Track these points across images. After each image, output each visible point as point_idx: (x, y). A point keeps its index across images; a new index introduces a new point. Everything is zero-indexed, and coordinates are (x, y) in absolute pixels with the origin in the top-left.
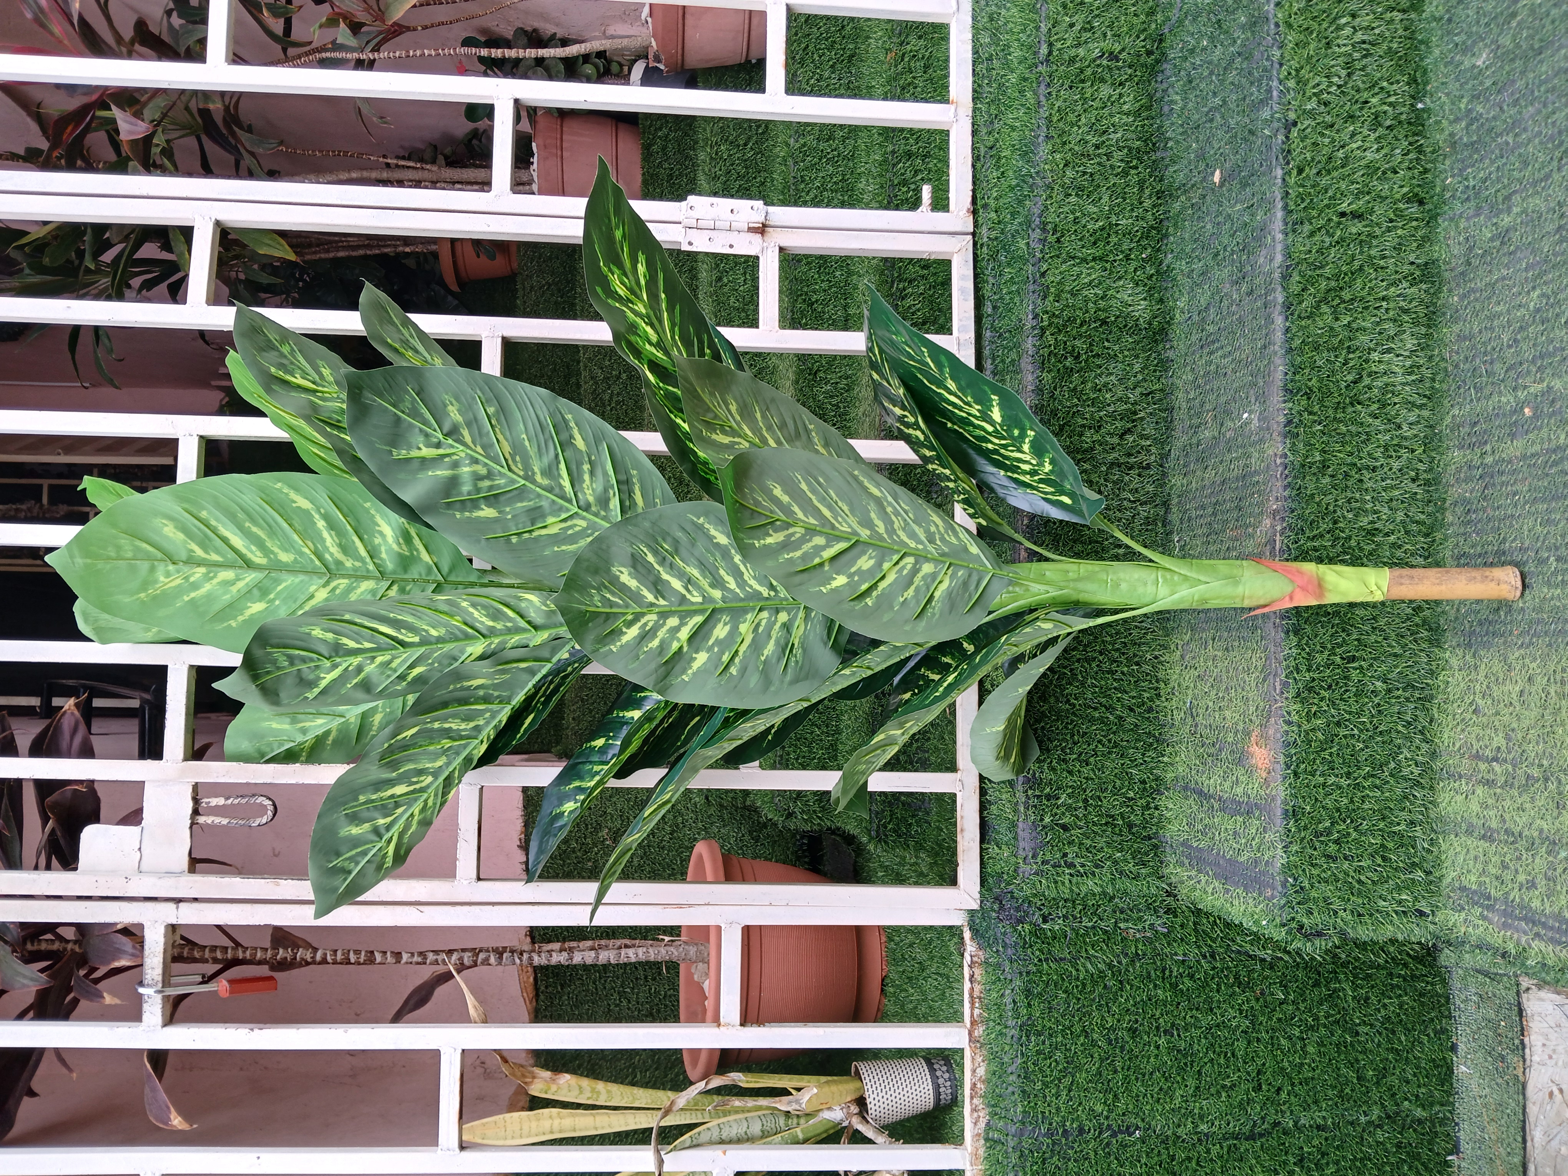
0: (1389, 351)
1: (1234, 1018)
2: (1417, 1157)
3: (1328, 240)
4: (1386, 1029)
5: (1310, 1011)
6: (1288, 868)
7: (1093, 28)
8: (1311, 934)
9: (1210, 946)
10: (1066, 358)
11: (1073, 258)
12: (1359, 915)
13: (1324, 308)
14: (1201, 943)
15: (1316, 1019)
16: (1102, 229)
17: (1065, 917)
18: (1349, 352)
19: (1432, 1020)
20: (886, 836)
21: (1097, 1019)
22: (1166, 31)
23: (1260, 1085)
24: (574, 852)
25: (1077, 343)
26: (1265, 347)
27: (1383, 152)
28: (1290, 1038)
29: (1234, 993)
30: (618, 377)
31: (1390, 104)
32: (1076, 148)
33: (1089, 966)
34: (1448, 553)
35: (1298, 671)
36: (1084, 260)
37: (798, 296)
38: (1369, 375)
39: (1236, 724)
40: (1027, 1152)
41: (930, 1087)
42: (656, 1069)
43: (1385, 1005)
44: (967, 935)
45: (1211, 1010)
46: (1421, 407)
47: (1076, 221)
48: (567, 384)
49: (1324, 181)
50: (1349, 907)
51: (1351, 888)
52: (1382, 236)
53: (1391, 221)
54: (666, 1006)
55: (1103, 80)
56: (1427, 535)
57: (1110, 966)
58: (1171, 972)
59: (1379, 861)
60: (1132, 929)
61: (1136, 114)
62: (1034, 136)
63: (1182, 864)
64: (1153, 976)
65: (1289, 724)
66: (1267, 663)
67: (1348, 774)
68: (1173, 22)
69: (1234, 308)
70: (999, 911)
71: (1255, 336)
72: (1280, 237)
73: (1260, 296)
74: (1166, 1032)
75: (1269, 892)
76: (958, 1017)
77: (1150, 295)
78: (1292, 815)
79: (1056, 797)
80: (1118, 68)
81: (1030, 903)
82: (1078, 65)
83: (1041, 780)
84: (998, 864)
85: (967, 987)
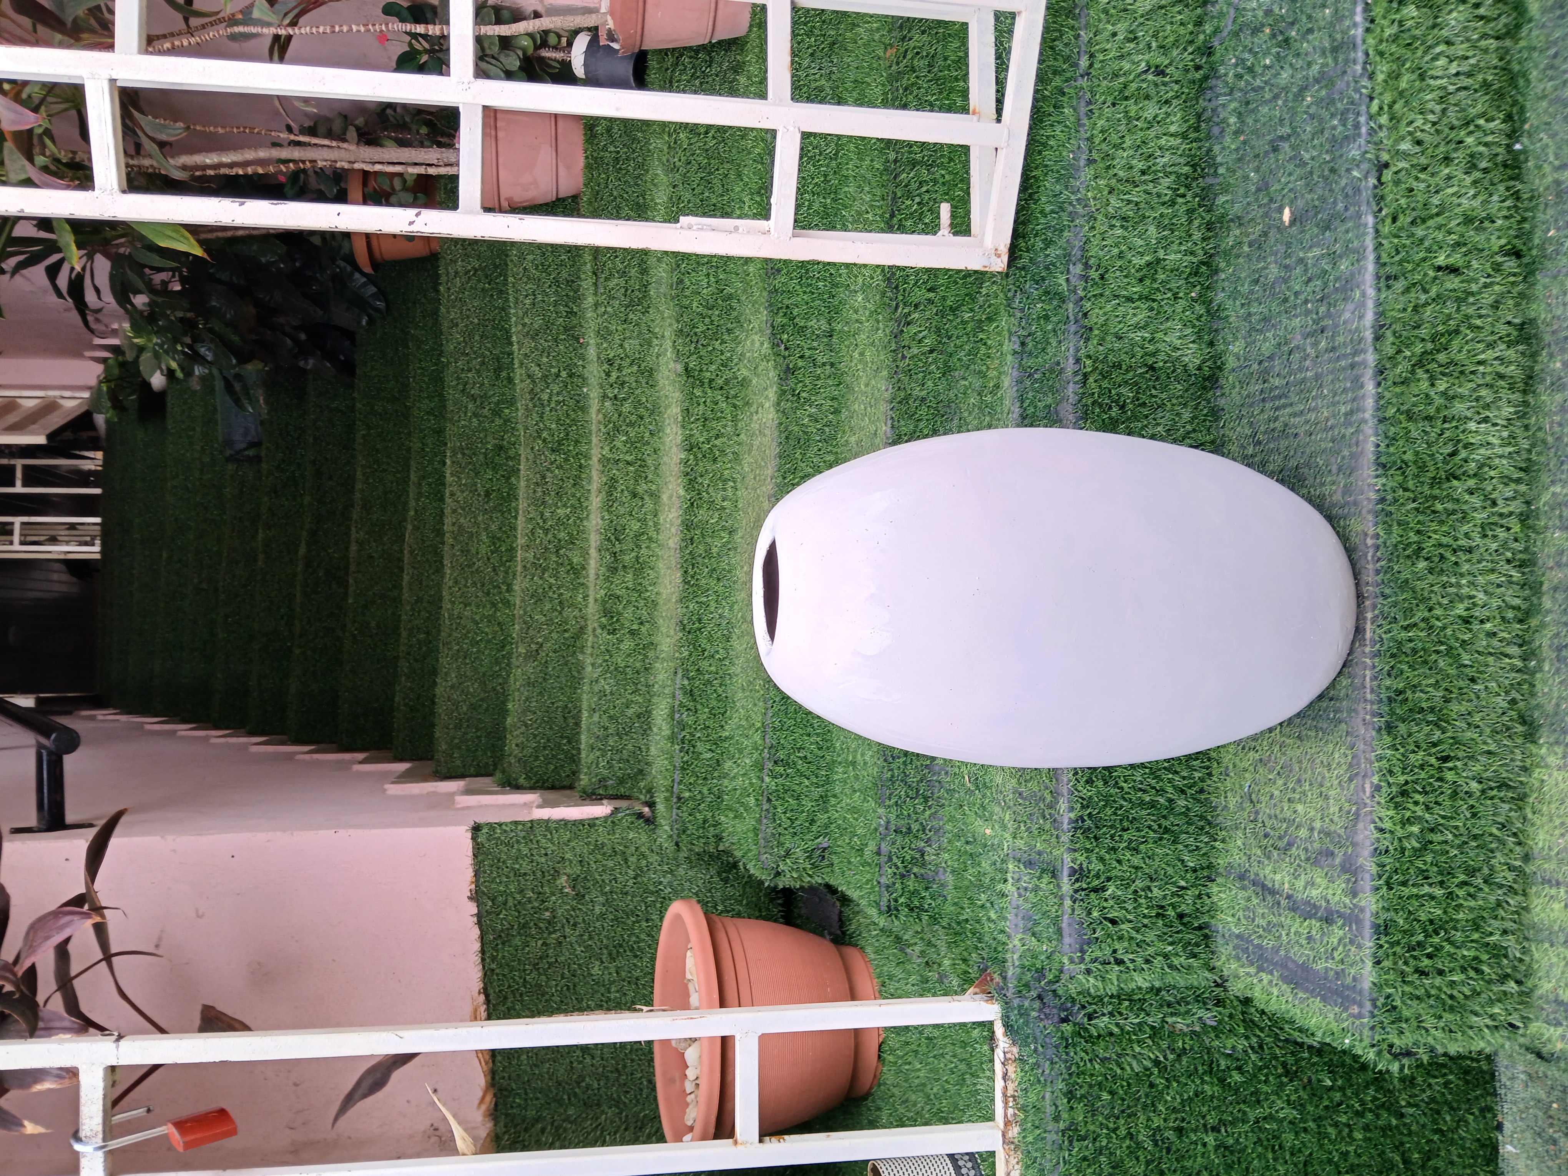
0: (1486, 420)
1: (1282, 1109)
3: (1423, 297)
4: (1431, 1109)
5: (1357, 1095)
6: (1377, 986)
7: (1136, 38)
8: (1400, 1054)
9: (1259, 1036)
10: (1110, 408)
11: (1117, 297)
12: (1451, 1031)
13: (1420, 373)
14: (1249, 1033)
15: (1363, 1103)
16: (1149, 264)
17: (1111, 1014)
18: (1444, 422)
19: (1477, 1098)
20: (898, 910)
21: (1142, 1118)
22: (1216, 44)
24: (530, 902)
25: (1124, 390)
26: (1351, 412)
27: (1480, 199)
28: (1336, 1125)
29: (1281, 1082)
30: (558, 375)
31: (1486, 144)
32: (1121, 174)
33: (1135, 1064)
34: (1546, 642)
35: (1390, 772)
36: (1129, 299)
37: (778, 309)
38: (1465, 447)
39: (1312, 820)
42: (626, 1129)
43: (1430, 1085)
44: (999, 1030)
45: (1258, 1102)
46: (1518, 481)
47: (1121, 256)
48: (498, 377)
49: (1420, 232)
50: (1441, 1024)
51: (1444, 1004)
52: (1480, 293)
53: (1489, 276)
54: (632, 1061)
55: (1147, 97)
56: (1521, 621)
57: (1156, 1063)
58: (1218, 1066)
59: (1472, 974)
60: (1180, 1023)
61: (1184, 136)
62: (1074, 158)
63: (1238, 959)
64: (1201, 1072)
65: (1381, 830)
66: (1355, 762)
67: (1442, 883)
68: (1225, 33)
69: (1308, 363)
70: (1040, 1010)
71: (1337, 398)
72: (1371, 292)
73: (1345, 356)
74: (1214, 1129)
75: (1355, 1010)
76: (989, 1117)
77: (1200, 338)
78: (1383, 929)
79: (1104, 889)
80: (1165, 84)
81: (1073, 1001)
82: (1122, 80)
83: (1089, 871)
84: (1036, 958)
85: (999, 1084)
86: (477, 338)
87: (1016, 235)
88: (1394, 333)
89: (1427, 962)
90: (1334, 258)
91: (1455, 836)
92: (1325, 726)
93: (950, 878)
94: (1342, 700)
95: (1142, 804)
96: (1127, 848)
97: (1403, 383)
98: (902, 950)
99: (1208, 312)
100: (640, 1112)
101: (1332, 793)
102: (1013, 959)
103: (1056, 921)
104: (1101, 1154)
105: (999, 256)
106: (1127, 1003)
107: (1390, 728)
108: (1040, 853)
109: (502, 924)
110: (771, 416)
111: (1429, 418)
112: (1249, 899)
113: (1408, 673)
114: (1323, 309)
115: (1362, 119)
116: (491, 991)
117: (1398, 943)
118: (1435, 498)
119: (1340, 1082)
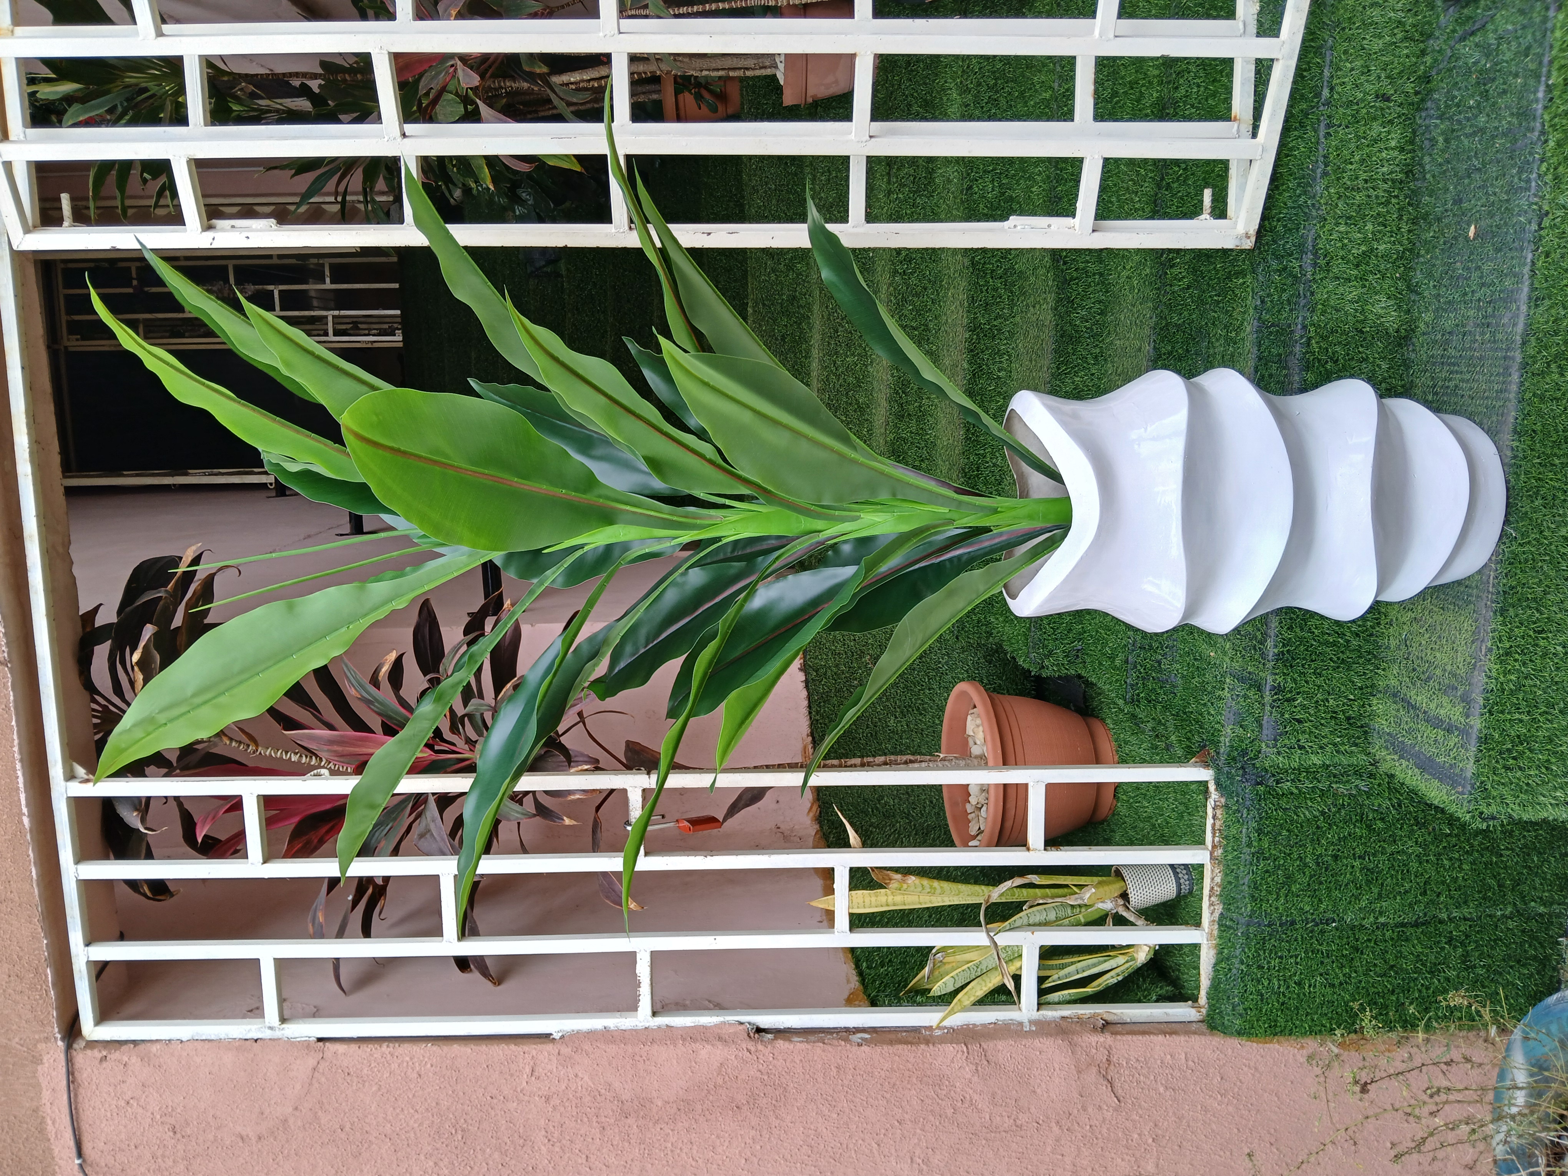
1: (1411, 847)
2: (1536, 938)
4: (1524, 852)
5: (1468, 841)
6: (1476, 775)
7: (1369, 71)
8: (1487, 818)
9: (1399, 799)
11: (1338, 278)
12: (1524, 806)
13: (1553, 367)
14: (1392, 797)
15: (1472, 846)
16: (1364, 253)
17: (1293, 780)
19: (1559, 847)
20: (1139, 701)
21: (1310, 848)
22: (1434, 74)
23: (1425, 891)
24: (843, 673)
26: (1501, 391)
28: (1451, 859)
29: (1413, 829)
32: (1349, 183)
33: (1307, 813)
35: (1500, 640)
36: (1347, 280)
39: (1445, 665)
40: (1252, 936)
41: (1175, 885)
43: (1525, 836)
44: (1212, 787)
45: (1395, 842)
47: (1343, 247)
50: (1518, 801)
51: (1521, 789)
55: (1375, 119)
57: (1323, 813)
58: (1367, 817)
59: (1544, 770)
60: (1342, 789)
61: (1402, 150)
62: (1312, 170)
63: (1387, 748)
64: (1354, 820)
65: (1489, 677)
66: (1477, 630)
67: (1529, 712)
68: (1441, 66)
69: (1476, 345)
70: (1243, 776)
71: (1493, 378)
72: (1524, 308)
73: (1502, 349)
74: (1360, 857)
75: (1460, 789)
76: (1201, 842)
77: (1400, 307)
78: (1485, 740)
79: (1294, 700)
80: (1389, 108)
81: (1267, 771)
82: (1356, 107)
83: (1285, 688)
84: (1242, 742)
85: (1209, 822)
86: (774, 202)
87: (1264, 218)
88: (1538, 339)
89: (1511, 761)
90: (1502, 275)
91: (1541, 682)
92: (1460, 604)
93: (1180, 682)
94: (1473, 589)
95: (1327, 643)
96: (1314, 673)
97: (1539, 375)
98: (1136, 724)
99: (1408, 287)
100: (924, 823)
101: (1460, 649)
102: (1225, 741)
103: (1259, 721)
104: (1279, 869)
105: (1249, 238)
106: (1305, 774)
107: (1503, 611)
108: (1250, 673)
109: (823, 689)
110: (1049, 317)
111: (1557, 399)
112: (1398, 710)
113: (1520, 575)
114: (1490, 310)
115: (1534, 176)
116: (816, 735)
117: (1493, 749)
118: (1555, 455)
119: (1456, 832)
